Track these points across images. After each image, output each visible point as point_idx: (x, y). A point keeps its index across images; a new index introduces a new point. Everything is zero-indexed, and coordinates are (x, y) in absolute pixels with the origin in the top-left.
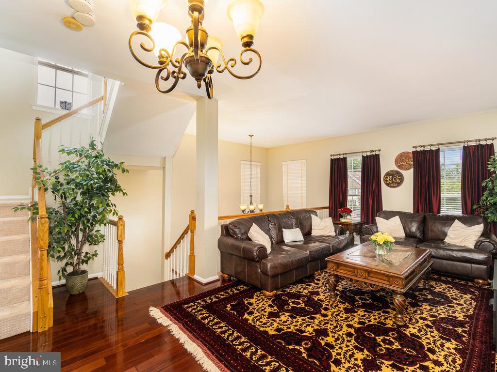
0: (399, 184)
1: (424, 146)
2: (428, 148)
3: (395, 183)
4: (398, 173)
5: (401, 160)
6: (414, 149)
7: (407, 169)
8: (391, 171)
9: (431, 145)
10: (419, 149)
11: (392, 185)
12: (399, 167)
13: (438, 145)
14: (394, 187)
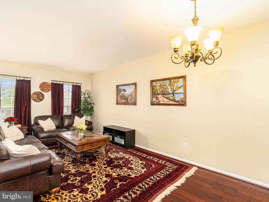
0: (41, 100)
1: (57, 81)
2: (58, 83)
3: (39, 99)
4: (41, 93)
5: (43, 86)
6: (52, 82)
7: (46, 92)
8: (37, 92)
9: (60, 81)
10: (54, 82)
11: (37, 100)
12: (42, 90)
13: (63, 82)
14: (38, 101)
